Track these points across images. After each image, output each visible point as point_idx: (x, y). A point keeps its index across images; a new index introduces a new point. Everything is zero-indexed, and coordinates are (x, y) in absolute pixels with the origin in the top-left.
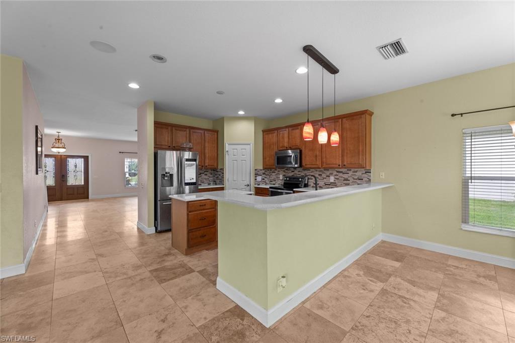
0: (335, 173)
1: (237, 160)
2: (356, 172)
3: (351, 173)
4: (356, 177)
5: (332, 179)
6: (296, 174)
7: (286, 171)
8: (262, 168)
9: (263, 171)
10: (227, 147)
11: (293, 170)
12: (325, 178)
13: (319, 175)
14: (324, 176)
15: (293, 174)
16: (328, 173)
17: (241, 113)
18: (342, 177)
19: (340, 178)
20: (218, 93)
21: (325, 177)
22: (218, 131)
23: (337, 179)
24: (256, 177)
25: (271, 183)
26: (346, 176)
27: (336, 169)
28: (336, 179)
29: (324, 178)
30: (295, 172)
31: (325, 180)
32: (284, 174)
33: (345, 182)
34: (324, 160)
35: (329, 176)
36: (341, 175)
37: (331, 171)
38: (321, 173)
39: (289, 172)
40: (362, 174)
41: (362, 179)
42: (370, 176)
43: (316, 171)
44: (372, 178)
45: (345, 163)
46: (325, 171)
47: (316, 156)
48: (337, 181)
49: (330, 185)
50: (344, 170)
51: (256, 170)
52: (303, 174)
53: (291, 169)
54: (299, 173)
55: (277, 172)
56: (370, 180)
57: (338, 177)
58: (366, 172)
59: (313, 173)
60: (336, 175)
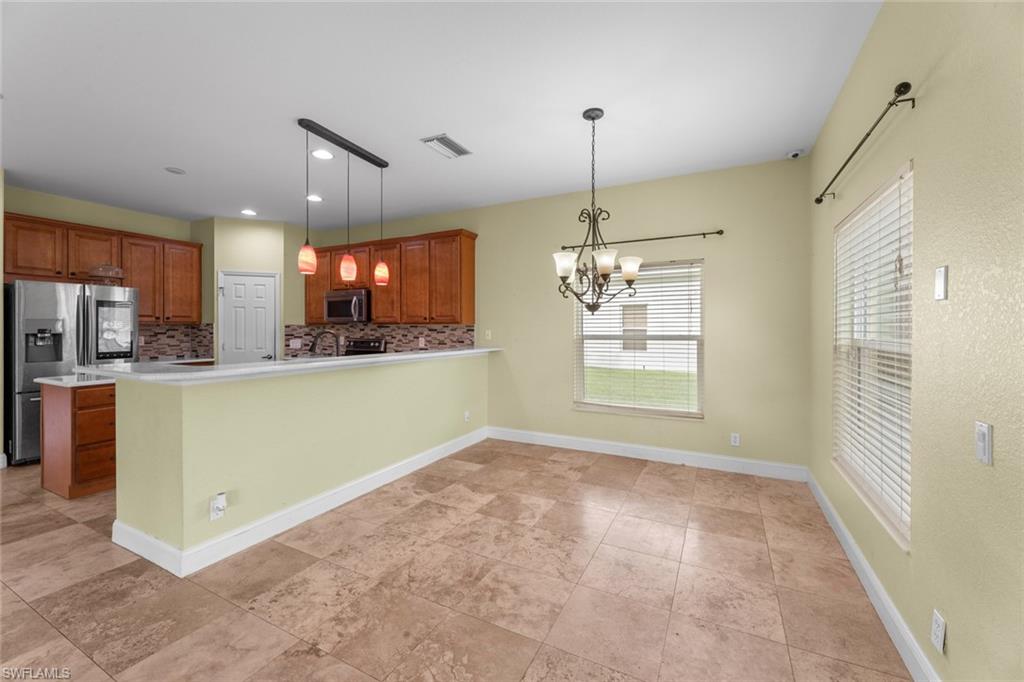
0: (426, 332)
1: (244, 307)
2: (455, 330)
3: (448, 331)
4: (455, 339)
5: (422, 342)
6: (366, 334)
7: (351, 329)
8: (303, 323)
9: (307, 330)
10: (221, 280)
11: (363, 327)
12: (412, 341)
13: (403, 336)
14: (410, 336)
15: (361, 334)
16: (416, 332)
17: (249, 212)
18: (436, 339)
19: (434, 341)
20: (168, 169)
21: (412, 339)
22: (202, 245)
23: (430, 341)
24: (288, 340)
26: (441, 337)
27: (428, 326)
28: (428, 341)
29: (410, 342)
30: (365, 331)
32: (347, 334)
34: (404, 309)
35: (418, 338)
36: (434, 334)
37: (420, 329)
38: (406, 333)
39: (354, 331)
40: (463, 333)
41: (463, 342)
42: (473, 336)
43: (399, 328)
44: (475, 340)
45: (434, 316)
46: (411, 329)
47: (393, 302)
48: (428, 347)
50: (438, 327)
51: (287, 327)
52: (378, 335)
54: (373, 332)
55: (333, 331)
56: (473, 343)
57: (429, 339)
58: (468, 330)
59: (394, 333)
60: (427, 336)
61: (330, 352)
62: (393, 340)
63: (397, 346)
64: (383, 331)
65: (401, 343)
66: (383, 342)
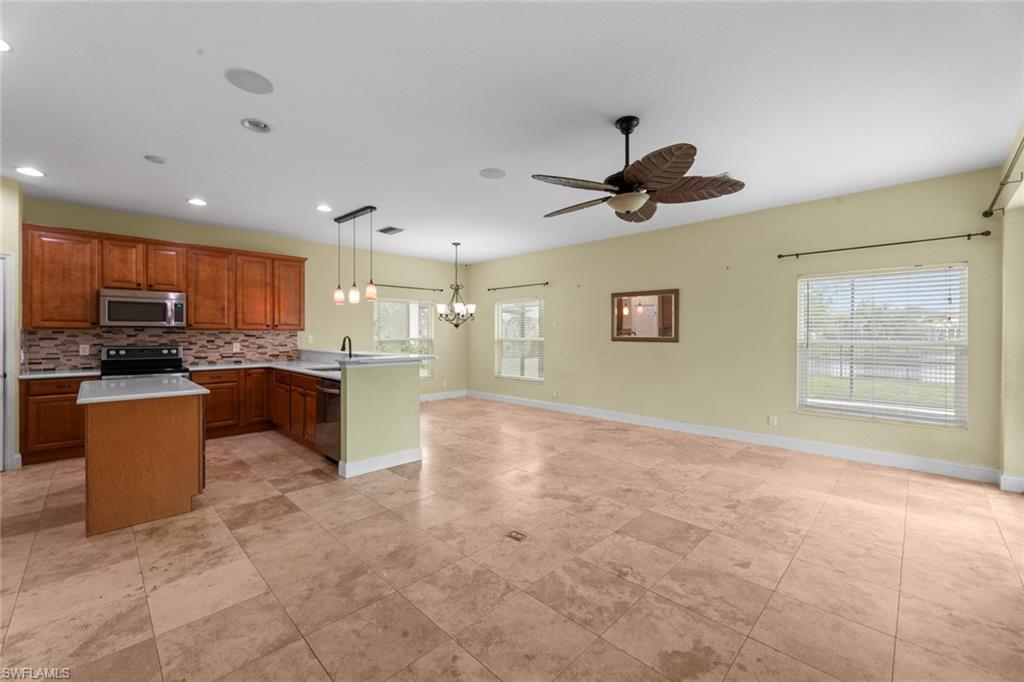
0: (242, 337)
2: (275, 335)
4: (277, 343)
5: (236, 347)
7: (105, 335)
11: (133, 333)
12: (223, 346)
13: (208, 341)
14: (219, 342)
15: (131, 340)
16: (228, 338)
18: (254, 343)
19: (251, 346)
21: (221, 344)
23: (247, 347)
25: (35, 367)
26: (260, 342)
27: (244, 332)
28: (243, 346)
29: (219, 347)
30: (139, 337)
31: (222, 350)
32: (97, 341)
33: (260, 350)
34: (240, 316)
35: (230, 343)
36: (253, 340)
37: (233, 335)
38: (213, 338)
39: (115, 336)
41: (285, 345)
42: (298, 341)
43: (202, 334)
44: (299, 344)
46: (221, 335)
48: (245, 350)
49: (232, 357)
50: (259, 333)
52: (164, 341)
53: (124, 329)
54: (155, 339)
55: (62, 338)
56: (297, 346)
57: (247, 344)
58: (291, 336)
59: (193, 340)
60: (243, 341)
61: (51, 366)
62: (191, 347)
63: (198, 352)
64: (173, 337)
65: (205, 349)
66: (181, 348)
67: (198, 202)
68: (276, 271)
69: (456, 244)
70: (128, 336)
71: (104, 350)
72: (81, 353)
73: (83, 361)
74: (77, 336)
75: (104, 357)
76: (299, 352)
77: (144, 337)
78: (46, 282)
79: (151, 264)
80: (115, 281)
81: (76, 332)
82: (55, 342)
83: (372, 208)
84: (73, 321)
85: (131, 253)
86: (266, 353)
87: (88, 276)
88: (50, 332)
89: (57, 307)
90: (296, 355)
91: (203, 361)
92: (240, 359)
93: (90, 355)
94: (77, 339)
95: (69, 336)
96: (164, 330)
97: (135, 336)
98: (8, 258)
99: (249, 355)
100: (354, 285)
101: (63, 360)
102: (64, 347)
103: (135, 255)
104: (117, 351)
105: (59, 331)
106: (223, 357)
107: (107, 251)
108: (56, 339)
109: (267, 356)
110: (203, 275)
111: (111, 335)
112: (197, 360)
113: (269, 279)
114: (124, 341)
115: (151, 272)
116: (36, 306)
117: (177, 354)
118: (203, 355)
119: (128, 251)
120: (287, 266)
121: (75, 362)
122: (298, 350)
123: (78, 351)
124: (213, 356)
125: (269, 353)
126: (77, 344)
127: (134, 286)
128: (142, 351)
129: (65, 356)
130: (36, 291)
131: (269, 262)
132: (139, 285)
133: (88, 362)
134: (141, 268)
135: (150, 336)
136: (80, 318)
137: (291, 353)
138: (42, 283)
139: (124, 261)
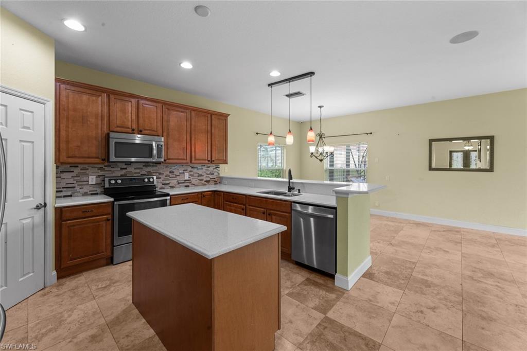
0: (190, 169)
2: (209, 167)
3: (204, 168)
4: (209, 173)
5: (187, 176)
7: (106, 168)
11: (125, 167)
12: (178, 176)
13: (170, 172)
14: (177, 172)
15: (123, 172)
16: (182, 169)
18: (196, 173)
19: (195, 175)
21: (178, 174)
23: (192, 175)
27: (191, 165)
28: (190, 175)
29: (176, 176)
30: (128, 170)
31: (178, 178)
32: (101, 173)
33: (200, 178)
36: (195, 170)
37: (185, 168)
38: (173, 170)
39: (113, 169)
40: (214, 169)
41: (213, 174)
42: (220, 171)
47: (184, 149)
48: (191, 178)
49: (184, 183)
50: (198, 166)
52: (143, 172)
53: (118, 164)
54: (138, 171)
55: (77, 171)
56: (220, 175)
57: (192, 173)
58: (216, 168)
59: (161, 171)
60: (191, 171)
61: (69, 193)
62: (160, 176)
63: (164, 180)
64: (149, 169)
65: (168, 177)
66: (155, 177)
67: (187, 65)
68: (213, 122)
69: (320, 107)
70: (121, 169)
71: (107, 180)
72: (90, 183)
73: (91, 188)
74: (88, 169)
75: (107, 186)
76: (221, 178)
77: (131, 169)
78: (70, 126)
79: (140, 115)
80: (118, 127)
81: (86, 166)
82: (72, 174)
83: (312, 74)
84: (89, 158)
85: (128, 106)
86: (202, 180)
87: (100, 122)
88: (69, 166)
89: (78, 146)
90: (219, 180)
91: (167, 186)
92: (188, 184)
93: (96, 184)
94: (87, 172)
95: (81, 169)
96: (144, 164)
97: (126, 169)
98: (48, 103)
99: (193, 181)
100: (290, 131)
101: (77, 188)
102: (79, 178)
103: (130, 106)
104: (116, 181)
105: (75, 166)
106: (179, 183)
107: (112, 104)
108: (73, 172)
109: (203, 182)
110: (172, 124)
111: (110, 168)
112: (163, 186)
113: (209, 128)
114: (119, 173)
115: (141, 121)
116: (63, 145)
117: (153, 182)
118: (167, 182)
119: (126, 103)
120: (219, 119)
121: (86, 189)
122: (220, 177)
123: (88, 181)
124: (173, 182)
125: (205, 179)
126: (88, 175)
127: (130, 131)
128: (131, 180)
129: (78, 185)
130: (63, 133)
131: (209, 116)
132: (133, 130)
133: (95, 189)
134: (134, 117)
135: (135, 169)
136: (94, 155)
137: (216, 180)
138: (67, 127)
139: (124, 111)
